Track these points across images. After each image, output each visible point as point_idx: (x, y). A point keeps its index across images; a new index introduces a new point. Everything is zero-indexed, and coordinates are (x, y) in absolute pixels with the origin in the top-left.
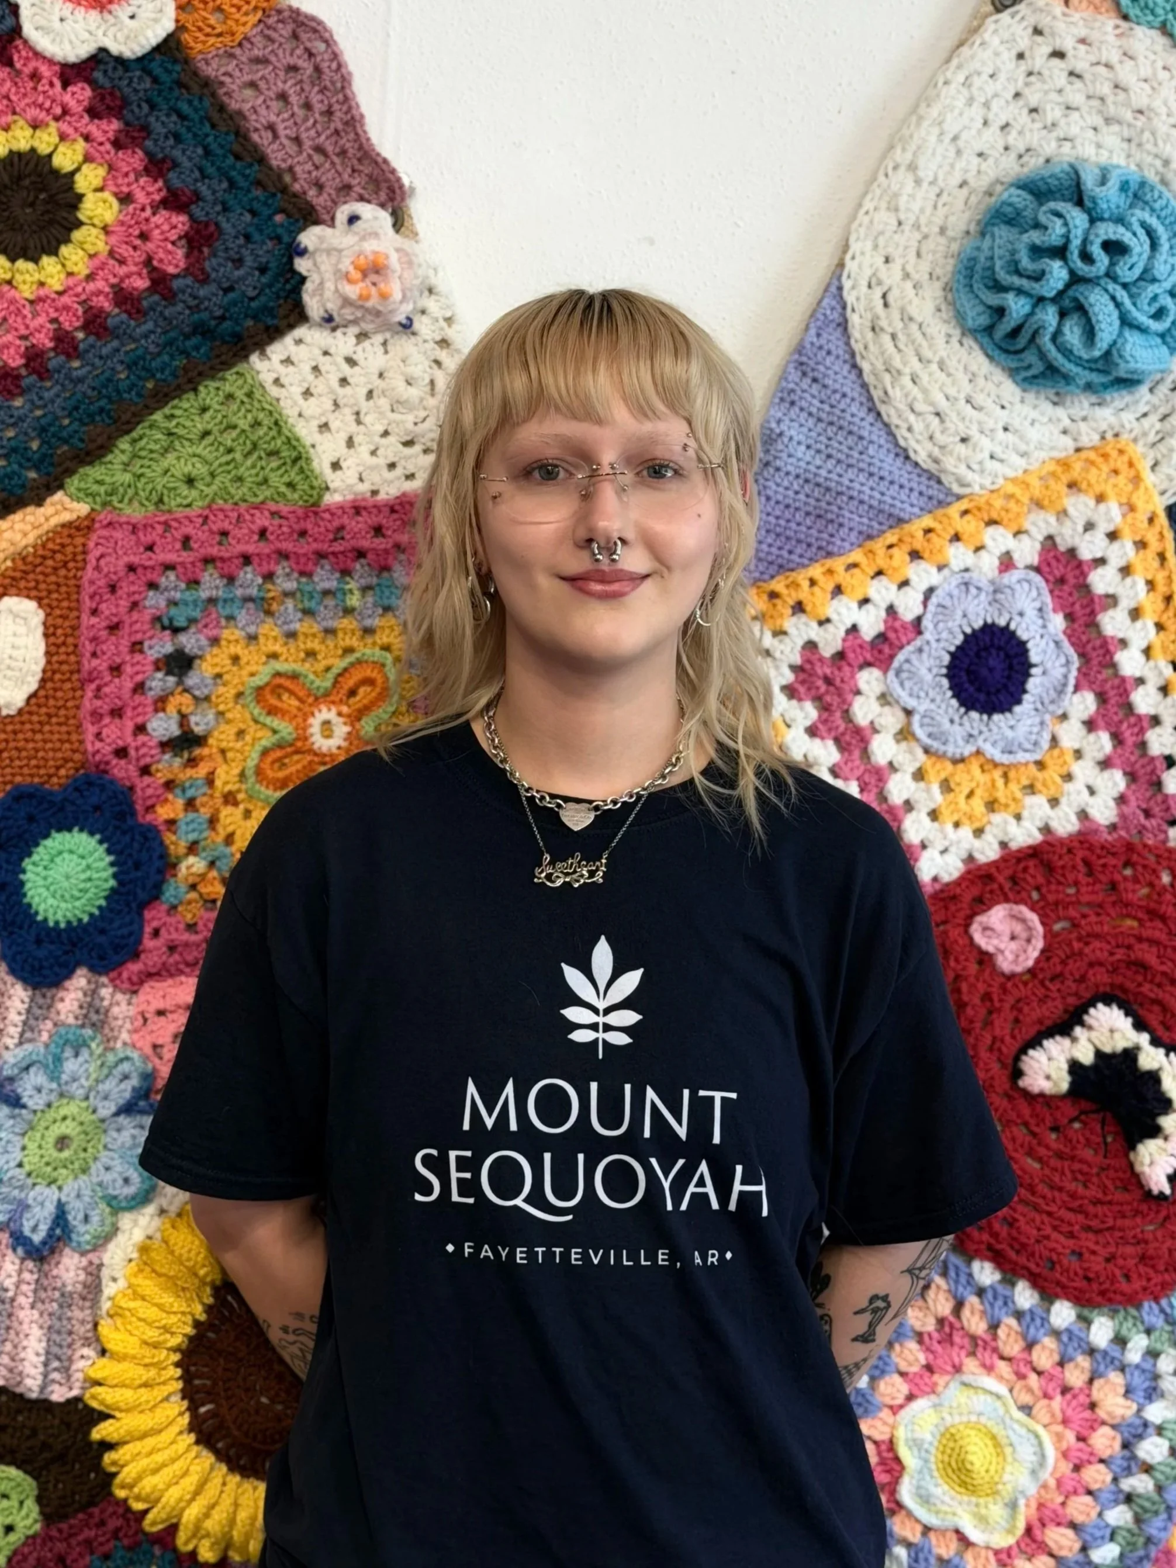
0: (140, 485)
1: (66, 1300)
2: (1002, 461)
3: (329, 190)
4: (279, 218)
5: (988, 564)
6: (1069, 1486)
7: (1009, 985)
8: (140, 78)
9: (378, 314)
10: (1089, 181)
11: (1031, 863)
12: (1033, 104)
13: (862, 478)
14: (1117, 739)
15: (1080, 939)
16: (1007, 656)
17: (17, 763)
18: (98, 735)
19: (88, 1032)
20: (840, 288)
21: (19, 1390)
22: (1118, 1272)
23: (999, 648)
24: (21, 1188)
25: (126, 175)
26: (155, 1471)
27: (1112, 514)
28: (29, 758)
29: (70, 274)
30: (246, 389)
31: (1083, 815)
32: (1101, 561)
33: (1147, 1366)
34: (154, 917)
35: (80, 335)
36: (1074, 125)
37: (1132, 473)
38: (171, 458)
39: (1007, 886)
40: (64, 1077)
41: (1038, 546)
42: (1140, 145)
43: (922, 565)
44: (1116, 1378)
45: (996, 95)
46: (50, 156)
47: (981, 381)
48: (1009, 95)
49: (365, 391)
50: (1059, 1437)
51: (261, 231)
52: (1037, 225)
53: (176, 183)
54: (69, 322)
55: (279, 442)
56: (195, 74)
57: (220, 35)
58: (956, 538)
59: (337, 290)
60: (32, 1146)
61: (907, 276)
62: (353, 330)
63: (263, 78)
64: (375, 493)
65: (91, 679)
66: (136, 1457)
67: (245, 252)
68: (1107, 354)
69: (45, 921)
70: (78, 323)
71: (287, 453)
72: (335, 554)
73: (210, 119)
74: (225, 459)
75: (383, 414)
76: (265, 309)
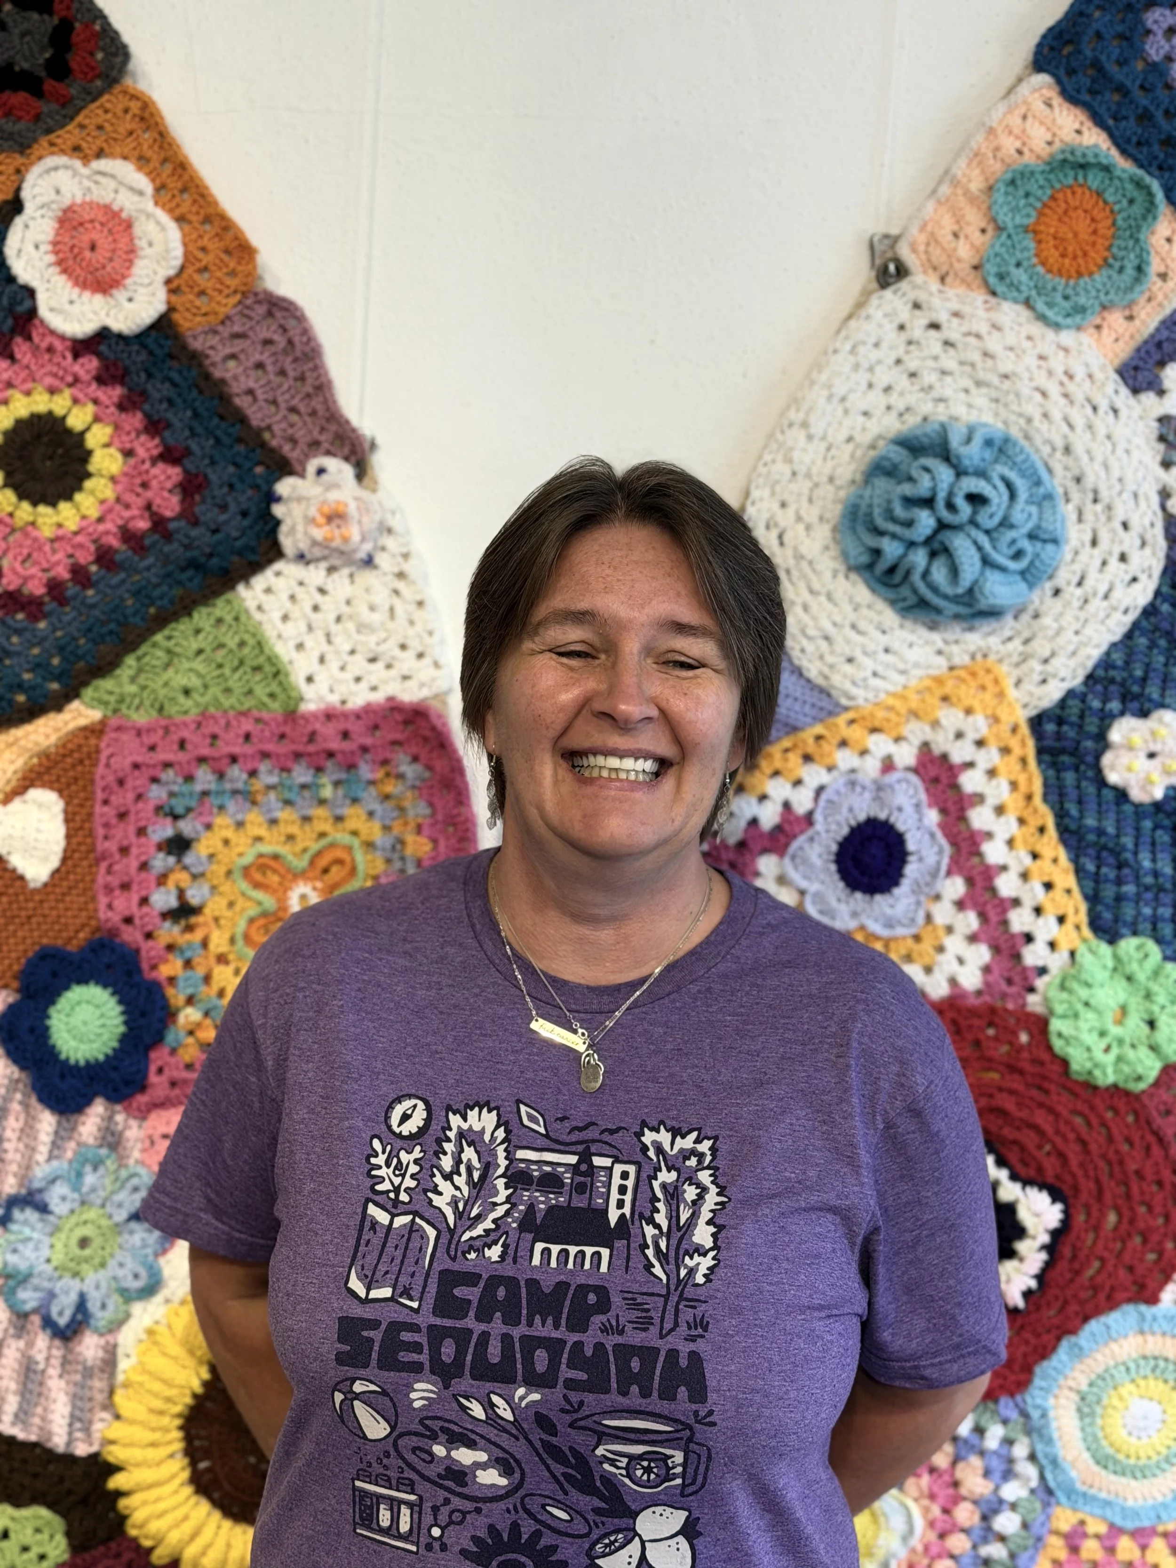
0: (145, 695)
1: (88, 1373)
2: (883, 678)
3: (302, 446)
4: (259, 470)
5: (871, 767)
6: (934, 1550)
8: (138, 352)
9: (342, 553)
10: (955, 440)
12: (912, 369)
14: (983, 916)
16: (887, 846)
17: (44, 927)
18: (110, 906)
19: (104, 1151)
21: (49, 1445)
23: (881, 839)
24: (50, 1279)
25: (128, 433)
26: (161, 1515)
27: (978, 725)
28: (53, 923)
29: (84, 517)
30: (233, 614)
31: (953, 982)
32: (970, 765)
33: (1004, 1451)
34: (158, 1057)
35: (94, 568)
36: (948, 388)
37: (997, 690)
38: (171, 672)
40: (85, 1189)
41: (915, 751)
42: (1006, 405)
43: (813, 767)
44: (975, 1461)
45: (879, 362)
46: (64, 418)
47: (864, 610)
48: (891, 360)
49: (334, 616)
50: (926, 1510)
51: (243, 481)
52: (911, 479)
53: (171, 441)
54: (85, 557)
55: (261, 659)
56: (184, 347)
57: (205, 314)
58: (843, 743)
59: (306, 533)
60: (59, 1246)
61: (799, 519)
62: (323, 565)
63: (242, 351)
64: (344, 702)
65: (103, 857)
66: (145, 1503)
67: (229, 499)
68: (970, 591)
69: (67, 1059)
70: (91, 558)
71: (268, 669)
72: (309, 755)
73: (197, 386)
74: (217, 673)
75: (349, 635)
76: (247, 547)
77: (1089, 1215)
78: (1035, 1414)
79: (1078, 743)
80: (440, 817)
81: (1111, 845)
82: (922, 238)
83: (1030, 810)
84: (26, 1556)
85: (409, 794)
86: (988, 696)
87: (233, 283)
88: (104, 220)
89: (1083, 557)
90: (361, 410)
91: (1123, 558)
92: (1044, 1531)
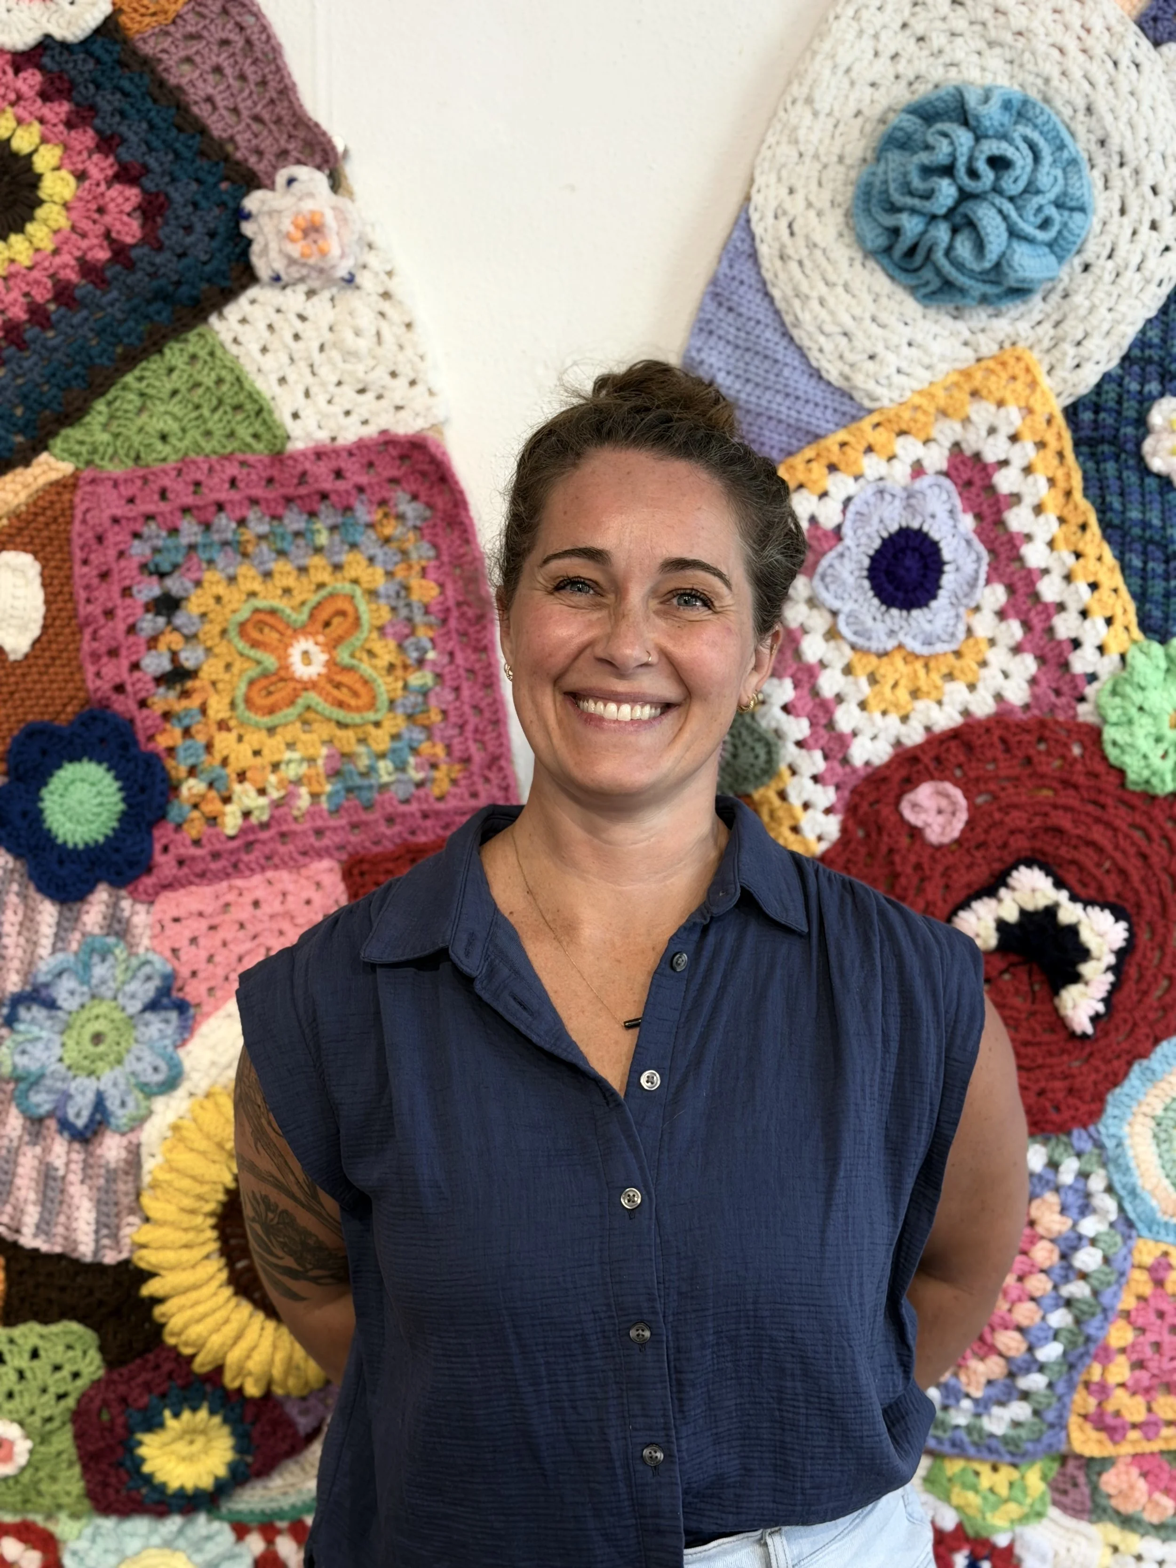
0: (118, 443)
1: (112, 1176)
2: (908, 375)
3: (269, 156)
4: (224, 186)
5: (901, 471)
6: (1013, 1294)
7: (938, 855)
8: (84, 60)
9: (321, 271)
10: (973, 101)
11: (953, 744)
12: (920, 33)
13: (778, 398)
14: (1027, 625)
15: (1000, 809)
16: (922, 557)
17: (28, 703)
18: (98, 674)
19: (111, 940)
20: (748, 221)
21: (75, 1255)
22: (1048, 1104)
23: (915, 549)
25: (80, 153)
26: (199, 1320)
27: (1012, 418)
28: (38, 698)
29: (37, 250)
30: (208, 349)
31: (999, 697)
32: (1004, 463)
33: (1080, 1185)
34: (162, 835)
35: (52, 307)
36: (960, 50)
37: (1029, 379)
38: (144, 417)
39: (932, 766)
40: (94, 981)
41: (946, 453)
43: (839, 477)
44: (1051, 1198)
45: (884, 27)
46: (8, 140)
47: (884, 300)
48: (897, 25)
49: (316, 345)
51: (207, 198)
52: (928, 147)
53: (126, 157)
54: (41, 295)
55: (242, 397)
56: (134, 52)
57: (154, 14)
58: (870, 449)
59: (281, 251)
60: (71, 1043)
62: (302, 288)
63: (198, 53)
64: (333, 439)
65: (87, 624)
66: (181, 1309)
67: (194, 219)
68: (998, 265)
69: (65, 843)
70: (49, 296)
71: (249, 407)
72: (301, 497)
73: (151, 95)
74: (194, 415)
75: (334, 365)
76: (218, 272)
77: (1153, 932)
78: (1110, 1144)
79: (1117, 430)
80: (445, 559)
81: (1157, 537)
83: (1071, 506)
84: (58, 1375)
85: (411, 535)
86: (1019, 386)
89: (1113, 228)
90: (331, 112)
91: (1154, 226)
92: (1127, 1265)
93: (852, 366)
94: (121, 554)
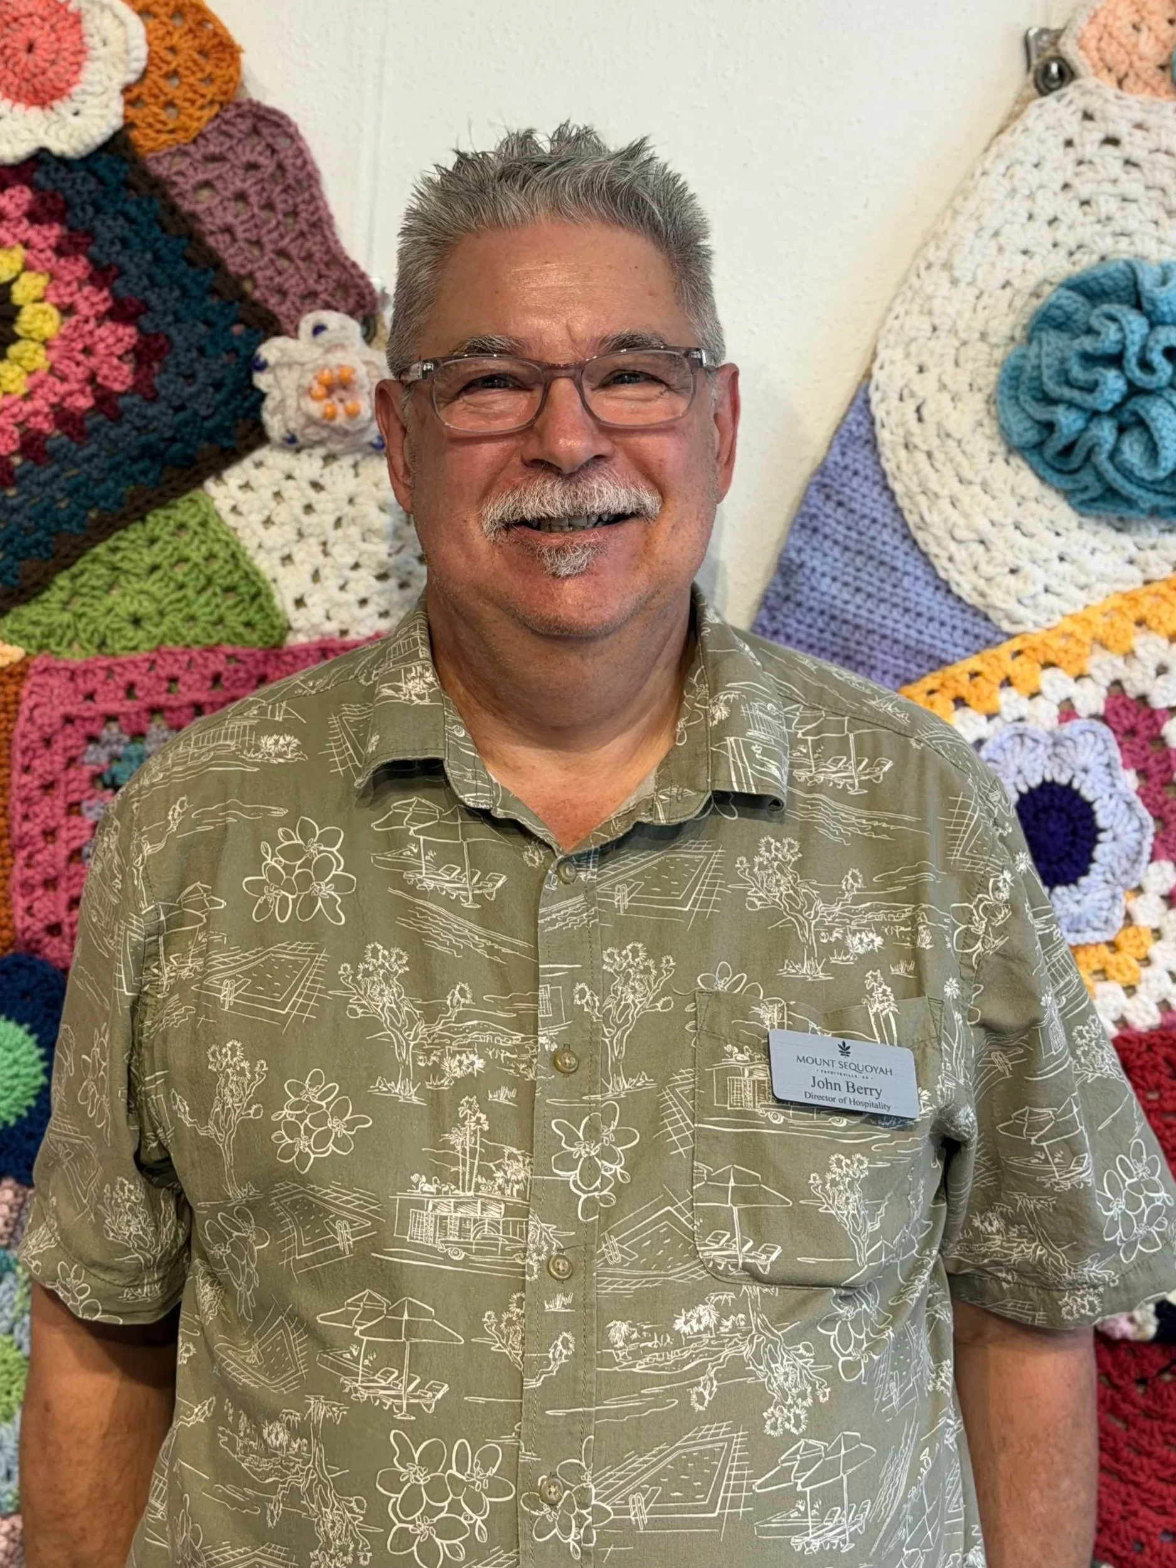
0: (80, 626)
2: (1058, 595)
3: (294, 298)
4: (237, 329)
5: (1044, 714)
8: (84, 179)
9: (346, 433)
10: (1148, 281)
12: (1085, 195)
13: (896, 614)
16: (1070, 819)
18: (29, 910)
20: (867, 402)
23: (1061, 810)
25: (69, 284)
29: (6, 394)
30: (198, 519)
31: (1165, 1006)
35: (17, 460)
36: (1132, 219)
38: (115, 595)
41: (1103, 692)
43: (969, 713)
45: (1042, 187)
47: (1031, 504)
48: (1057, 186)
49: (332, 519)
51: (216, 344)
52: (1089, 331)
53: (123, 293)
54: (6, 445)
55: (236, 577)
56: (145, 173)
57: (172, 131)
58: (1008, 682)
59: (299, 408)
61: (943, 387)
62: (320, 451)
63: (219, 177)
64: (344, 633)
65: (22, 846)
67: (198, 367)
68: (1173, 476)
70: (13, 448)
71: (245, 589)
73: (160, 222)
74: (176, 596)
75: (352, 544)
76: (219, 428)
82: (1092, 32)
87: (210, 91)
88: (46, 13)
90: (370, 252)
93: (989, 580)
94: (71, 761)
